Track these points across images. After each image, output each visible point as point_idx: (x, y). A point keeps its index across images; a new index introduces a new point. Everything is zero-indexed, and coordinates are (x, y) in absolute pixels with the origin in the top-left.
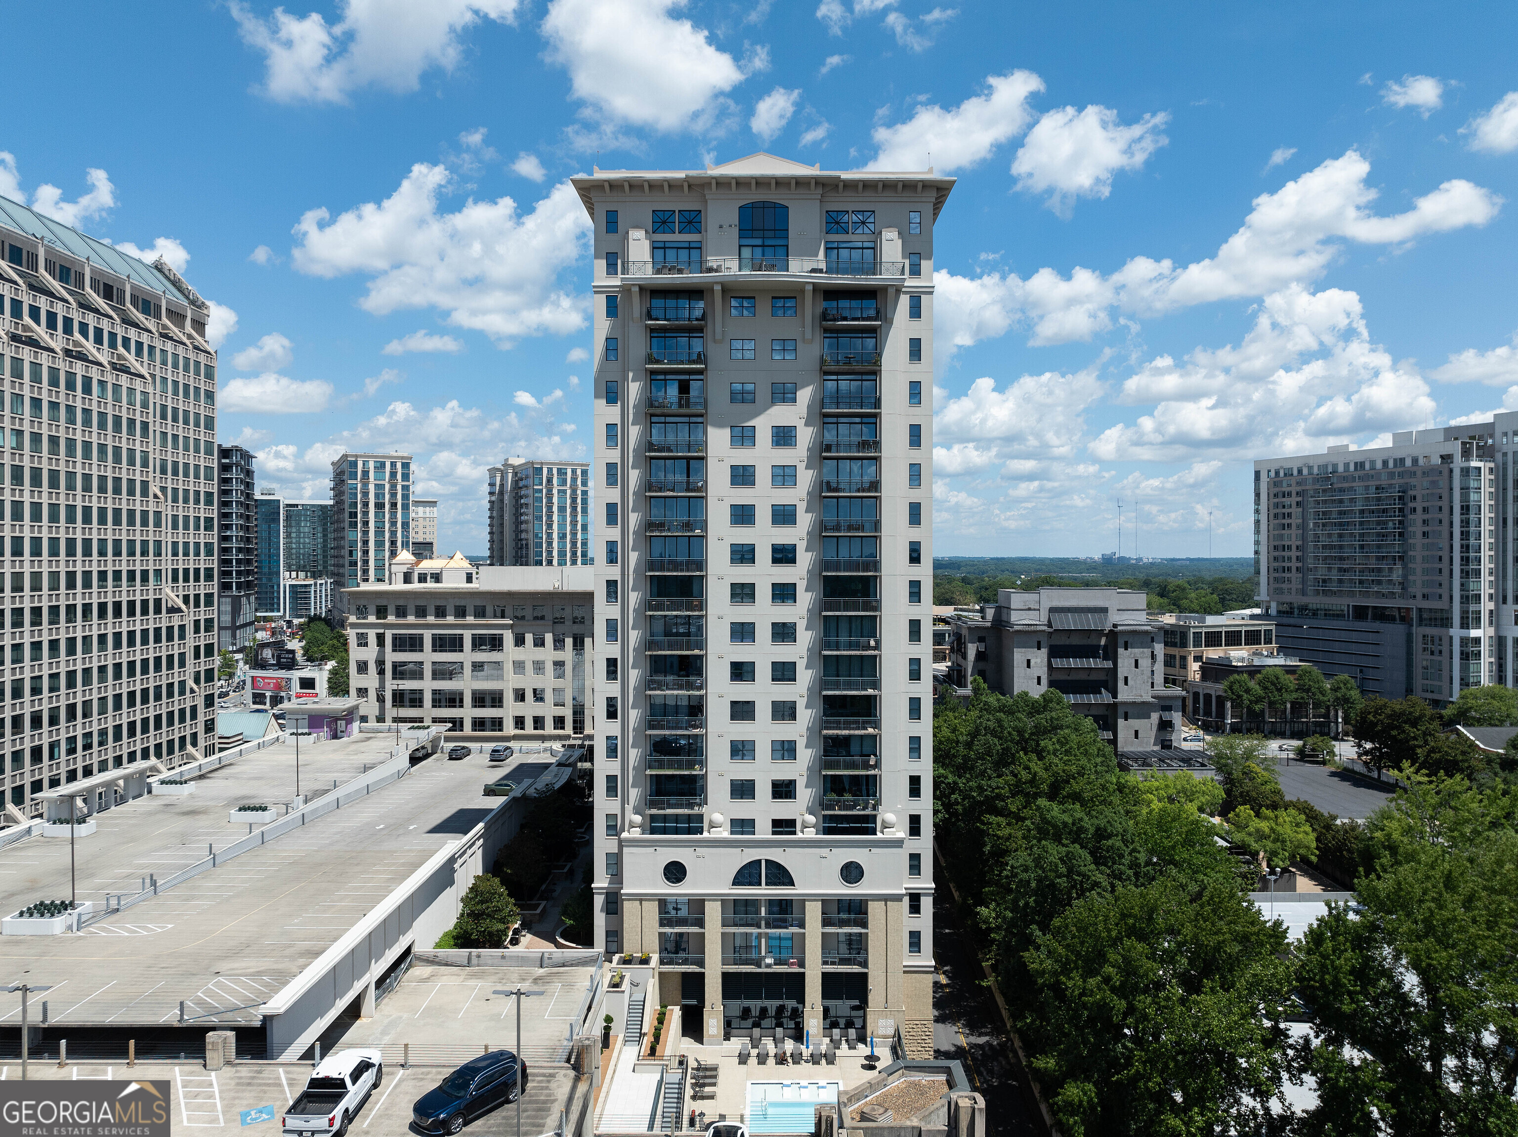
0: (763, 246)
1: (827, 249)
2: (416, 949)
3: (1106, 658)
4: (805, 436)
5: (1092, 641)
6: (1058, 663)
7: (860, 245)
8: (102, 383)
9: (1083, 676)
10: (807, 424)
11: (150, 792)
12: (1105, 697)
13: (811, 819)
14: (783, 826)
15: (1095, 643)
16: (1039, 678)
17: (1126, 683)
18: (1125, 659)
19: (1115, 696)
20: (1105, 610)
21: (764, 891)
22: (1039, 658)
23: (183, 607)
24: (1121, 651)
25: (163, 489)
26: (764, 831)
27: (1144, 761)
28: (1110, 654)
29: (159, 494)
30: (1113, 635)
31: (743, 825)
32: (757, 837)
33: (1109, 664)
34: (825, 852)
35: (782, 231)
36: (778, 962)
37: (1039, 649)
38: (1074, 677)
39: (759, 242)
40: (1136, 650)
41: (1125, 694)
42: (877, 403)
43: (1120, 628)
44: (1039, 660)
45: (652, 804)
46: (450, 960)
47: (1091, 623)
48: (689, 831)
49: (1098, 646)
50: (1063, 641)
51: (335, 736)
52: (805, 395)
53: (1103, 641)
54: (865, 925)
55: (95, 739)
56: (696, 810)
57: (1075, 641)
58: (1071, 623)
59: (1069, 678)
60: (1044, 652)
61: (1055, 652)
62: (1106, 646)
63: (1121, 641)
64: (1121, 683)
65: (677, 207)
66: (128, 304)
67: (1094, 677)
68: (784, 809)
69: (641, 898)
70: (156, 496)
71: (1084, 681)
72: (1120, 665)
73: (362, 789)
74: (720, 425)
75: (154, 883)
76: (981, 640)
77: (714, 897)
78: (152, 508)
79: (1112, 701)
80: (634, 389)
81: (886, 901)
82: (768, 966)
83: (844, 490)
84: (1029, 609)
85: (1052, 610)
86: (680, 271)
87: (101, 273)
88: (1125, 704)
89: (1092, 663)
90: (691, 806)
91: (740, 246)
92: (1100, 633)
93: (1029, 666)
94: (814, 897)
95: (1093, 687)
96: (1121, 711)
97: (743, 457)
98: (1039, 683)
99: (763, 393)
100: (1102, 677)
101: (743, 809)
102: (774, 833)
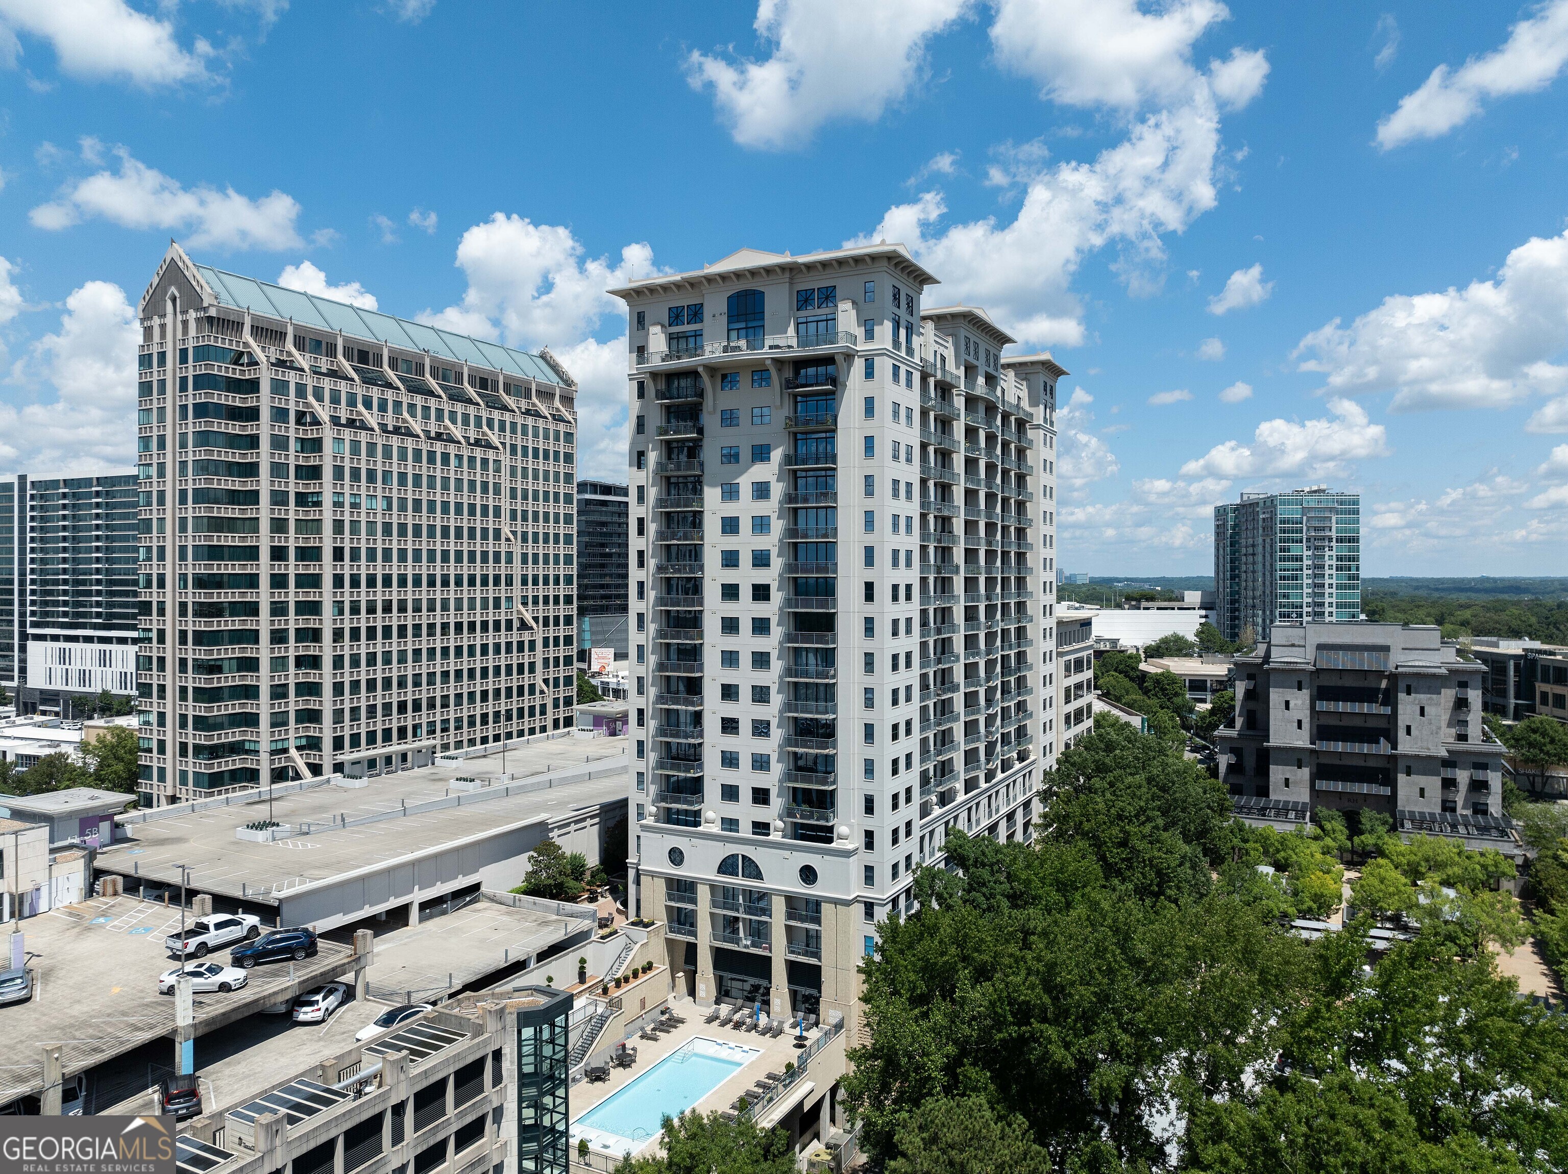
0: (746, 328)
1: (798, 324)
2: (483, 889)
3: (1384, 703)
4: (778, 490)
5: (1370, 683)
6: (1322, 706)
7: (824, 317)
8: (459, 457)
9: (1358, 722)
10: (778, 480)
11: (433, 764)
12: (1384, 747)
13: (780, 824)
14: (761, 828)
15: (1374, 685)
16: (1300, 723)
17: (1409, 732)
18: (1407, 707)
19: (1395, 747)
20: (1386, 649)
21: (739, 881)
22: (1301, 700)
23: (535, 626)
24: (1402, 696)
25: (514, 533)
26: (745, 831)
27: (1422, 822)
28: (1390, 699)
29: (512, 537)
30: (1394, 678)
31: (730, 824)
32: (740, 835)
33: (1388, 710)
34: (787, 853)
35: (759, 314)
36: (754, 945)
37: (1300, 689)
38: (1346, 722)
39: (743, 325)
40: (1422, 696)
41: (1406, 746)
42: (834, 458)
43: (1400, 670)
44: (1299, 702)
45: (663, 799)
46: (503, 900)
47: (1366, 662)
48: (686, 823)
49: (1378, 689)
50: (1334, 681)
51: (613, 733)
52: (777, 455)
53: (1384, 684)
54: (819, 922)
55: (452, 725)
56: (696, 808)
57: (1349, 682)
58: (1342, 661)
59: (1341, 724)
60: (1305, 694)
61: (1322, 693)
62: (1387, 690)
63: (1402, 685)
64: (1401, 733)
65: (685, 303)
66: (501, 391)
67: (1371, 723)
68: (762, 814)
69: (653, 875)
70: (508, 540)
71: (1360, 728)
72: (1400, 711)
73: (584, 775)
74: (713, 485)
75: (343, 820)
76: (1250, 677)
77: (705, 881)
78: (503, 549)
79: (1389, 751)
80: (652, 457)
81: (836, 904)
82: (746, 947)
83: (812, 537)
84: (1293, 645)
85: (1320, 647)
86: (679, 358)
87: (477, 370)
88: (1406, 756)
89: (1365, 708)
90: (691, 803)
91: (729, 330)
92: (1380, 674)
93: (1287, 708)
94: (779, 892)
95: (1370, 735)
96: (1401, 765)
97: (730, 509)
98: (1300, 727)
99: (745, 454)
100: (1383, 724)
101: (730, 810)
102: (754, 833)
